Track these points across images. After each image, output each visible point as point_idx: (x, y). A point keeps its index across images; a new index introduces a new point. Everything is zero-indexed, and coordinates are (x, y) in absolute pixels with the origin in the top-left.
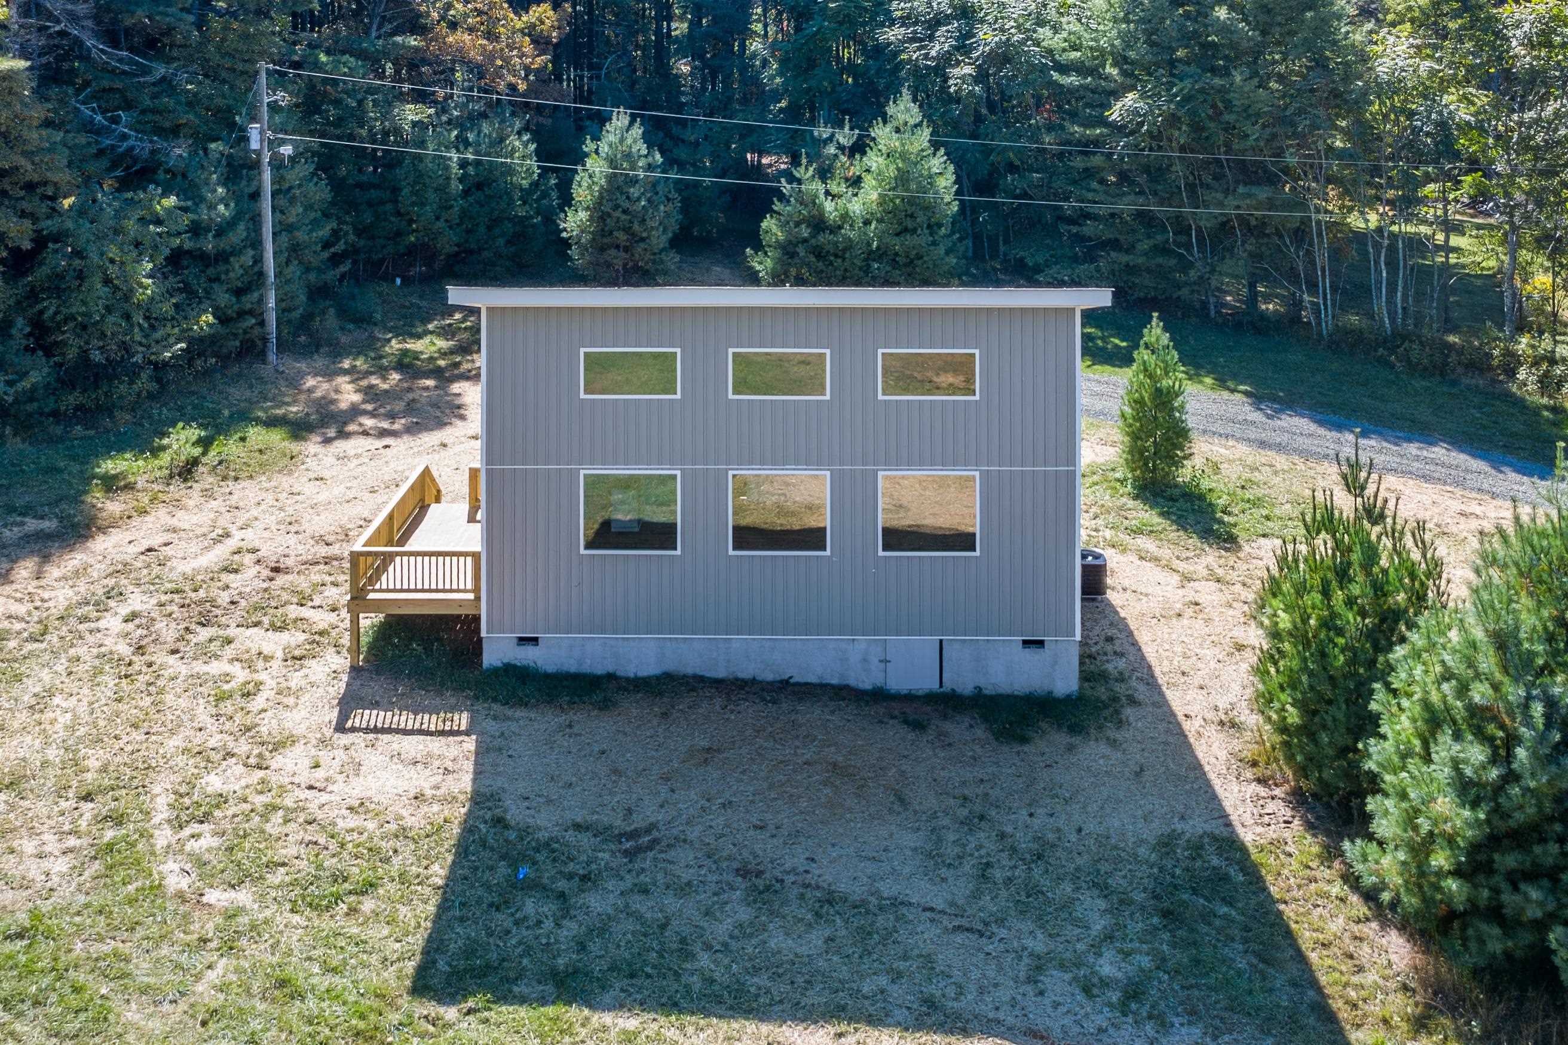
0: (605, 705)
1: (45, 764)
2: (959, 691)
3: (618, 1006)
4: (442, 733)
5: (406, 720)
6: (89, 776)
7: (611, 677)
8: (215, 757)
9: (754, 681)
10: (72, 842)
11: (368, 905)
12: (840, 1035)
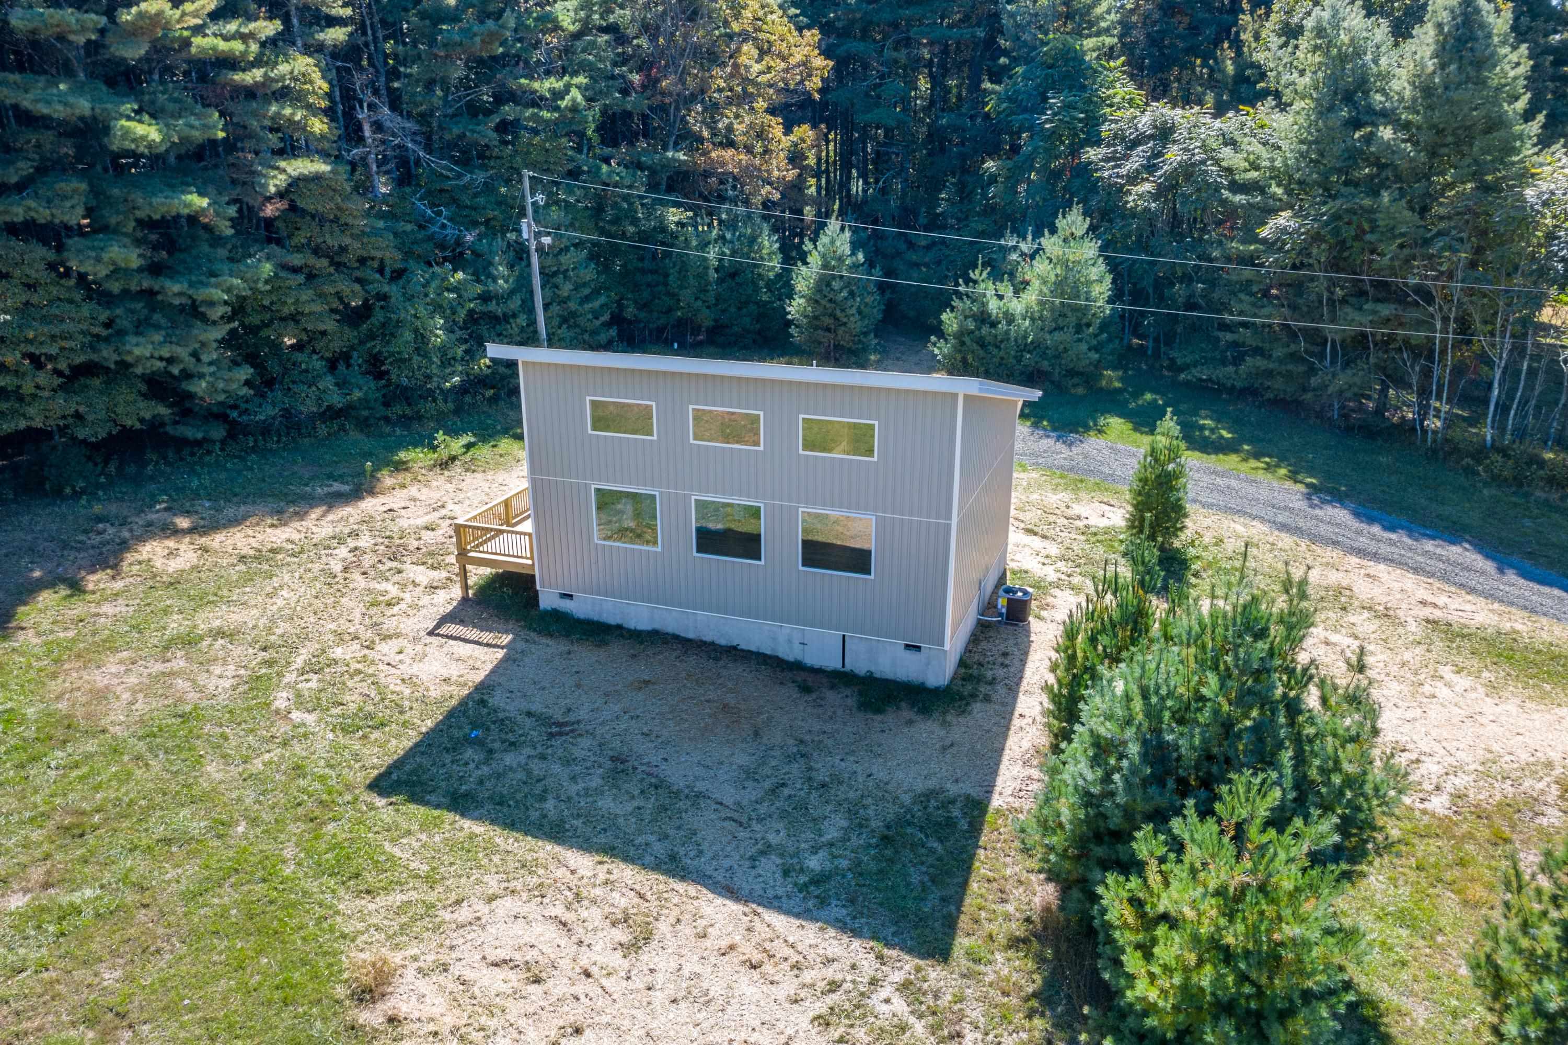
0: (602, 644)
1: (254, 627)
2: (857, 671)
3: (479, 819)
4: (488, 645)
5: (474, 634)
6: (273, 638)
7: (619, 627)
8: (347, 637)
9: (712, 644)
10: (242, 672)
11: (375, 735)
12: (601, 863)
